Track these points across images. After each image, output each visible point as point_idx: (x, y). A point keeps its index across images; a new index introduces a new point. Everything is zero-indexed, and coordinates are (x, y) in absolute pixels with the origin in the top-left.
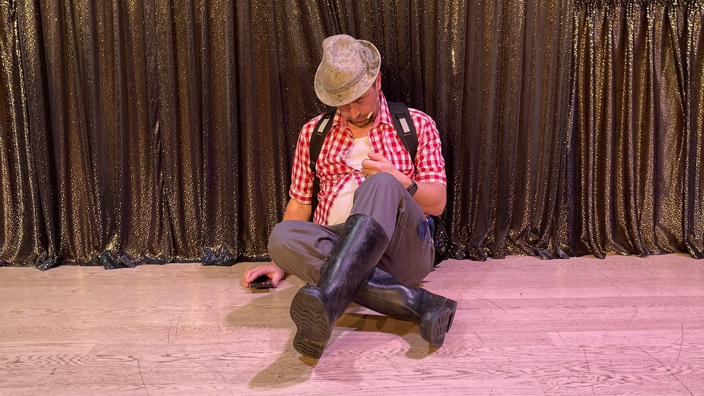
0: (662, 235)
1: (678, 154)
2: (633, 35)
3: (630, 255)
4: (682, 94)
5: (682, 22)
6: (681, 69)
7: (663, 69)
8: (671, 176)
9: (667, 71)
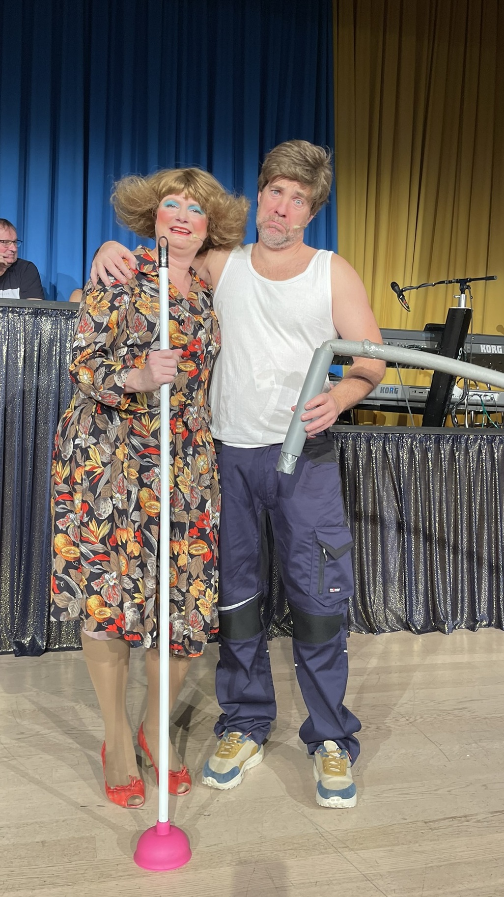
0: (391, 617)
1: (399, 552)
2: (362, 461)
3: (368, 633)
4: (398, 505)
5: (395, 453)
6: (397, 487)
7: (383, 487)
8: (395, 569)
9: (387, 487)
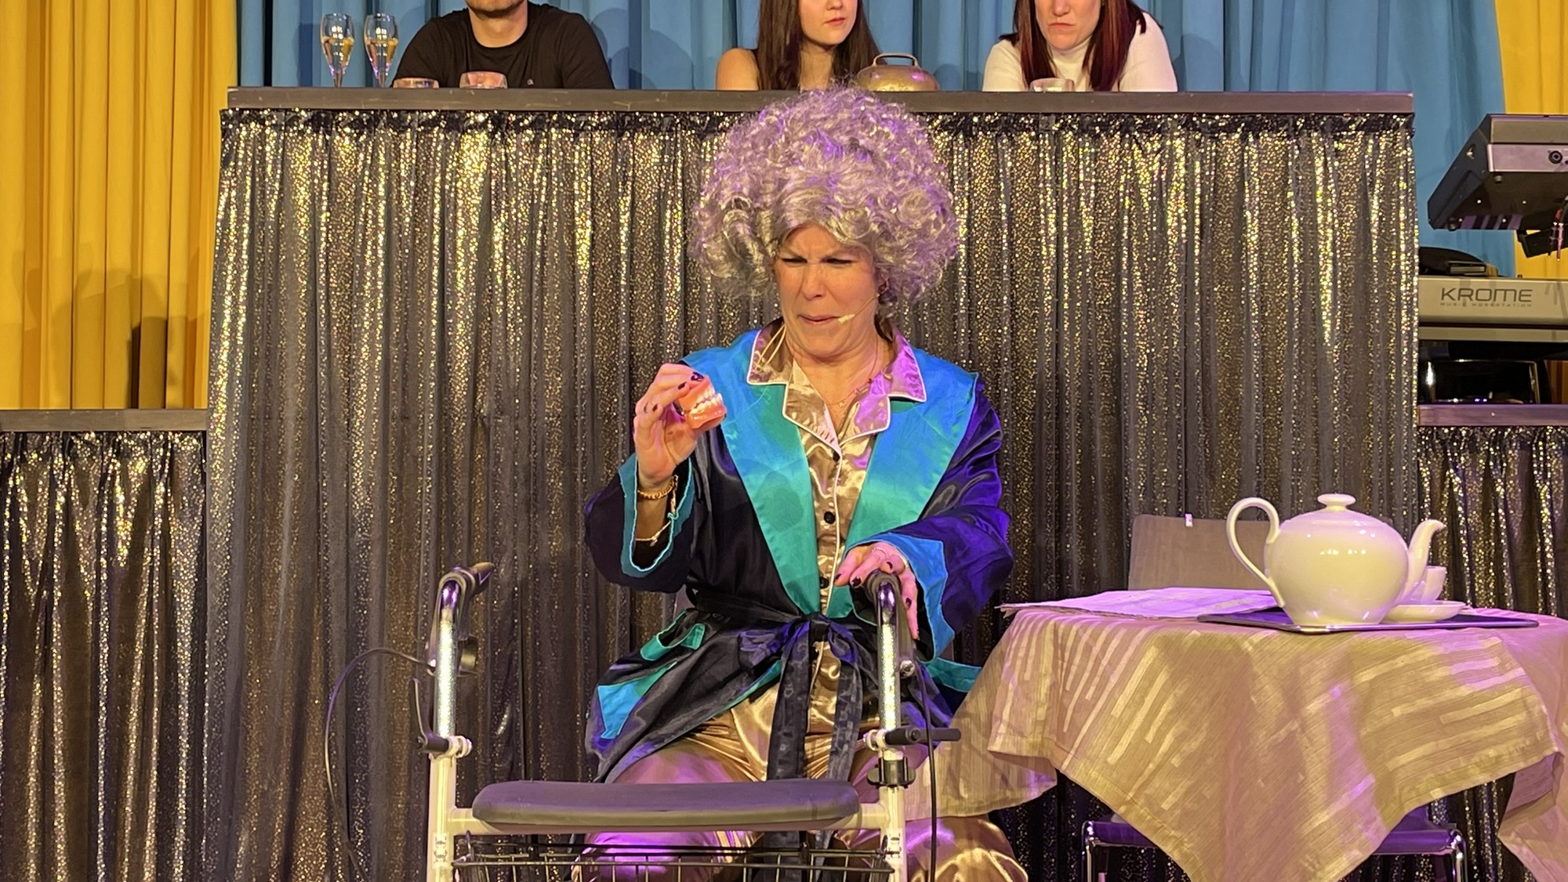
2: (1551, 509)
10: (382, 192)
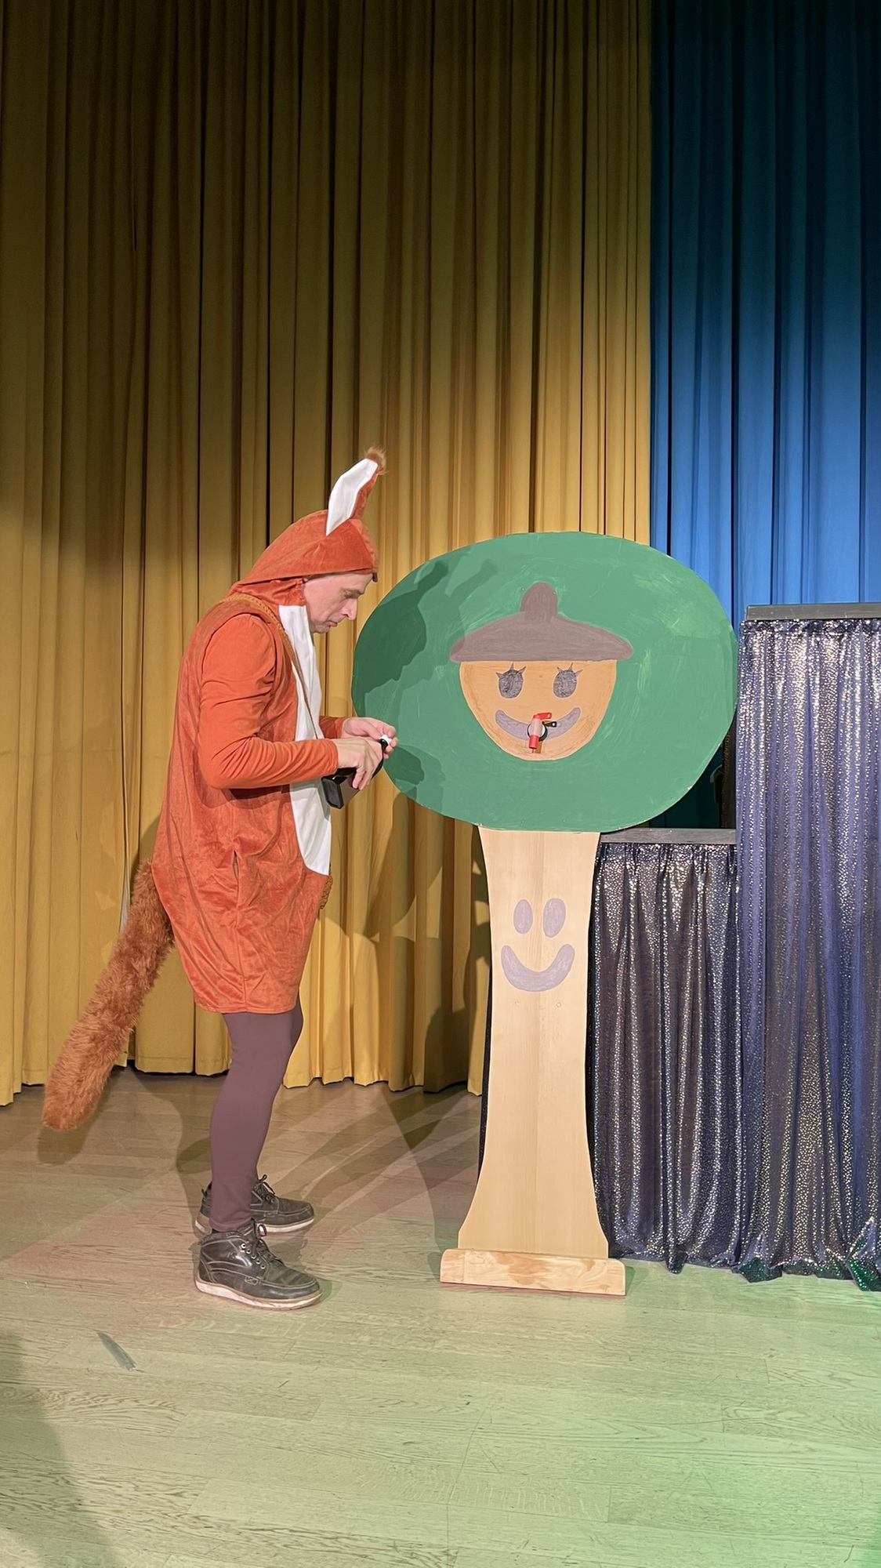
10: (858, 677)
